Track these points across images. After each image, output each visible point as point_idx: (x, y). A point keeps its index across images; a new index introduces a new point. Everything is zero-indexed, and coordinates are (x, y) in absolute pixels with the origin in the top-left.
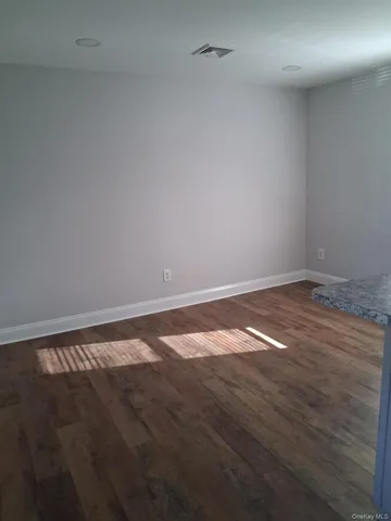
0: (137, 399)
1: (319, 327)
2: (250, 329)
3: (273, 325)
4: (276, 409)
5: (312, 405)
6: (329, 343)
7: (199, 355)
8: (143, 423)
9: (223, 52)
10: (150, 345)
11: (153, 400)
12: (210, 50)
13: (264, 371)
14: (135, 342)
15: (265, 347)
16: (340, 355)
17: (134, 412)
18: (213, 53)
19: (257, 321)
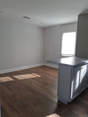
0: (10, 87)
1: (46, 73)
2: (33, 74)
3: (38, 73)
4: (39, 86)
5: (46, 85)
6: (48, 75)
7: (23, 79)
8: (12, 91)
9: (29, 18)
10: (11, 77)
11: (14, 87)
12: (26, 17)
13: (36, 80)
14: (7, 77)
15: (36, 77)
16: (50, 77)
17: (10, 89)
18: (27, 18)
19: (34, 72)
